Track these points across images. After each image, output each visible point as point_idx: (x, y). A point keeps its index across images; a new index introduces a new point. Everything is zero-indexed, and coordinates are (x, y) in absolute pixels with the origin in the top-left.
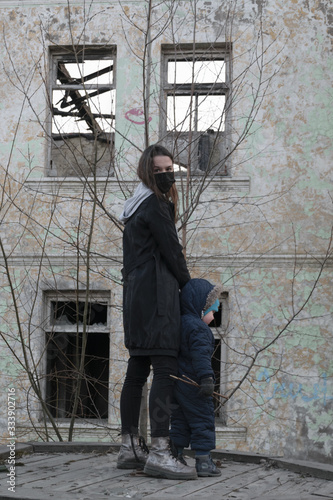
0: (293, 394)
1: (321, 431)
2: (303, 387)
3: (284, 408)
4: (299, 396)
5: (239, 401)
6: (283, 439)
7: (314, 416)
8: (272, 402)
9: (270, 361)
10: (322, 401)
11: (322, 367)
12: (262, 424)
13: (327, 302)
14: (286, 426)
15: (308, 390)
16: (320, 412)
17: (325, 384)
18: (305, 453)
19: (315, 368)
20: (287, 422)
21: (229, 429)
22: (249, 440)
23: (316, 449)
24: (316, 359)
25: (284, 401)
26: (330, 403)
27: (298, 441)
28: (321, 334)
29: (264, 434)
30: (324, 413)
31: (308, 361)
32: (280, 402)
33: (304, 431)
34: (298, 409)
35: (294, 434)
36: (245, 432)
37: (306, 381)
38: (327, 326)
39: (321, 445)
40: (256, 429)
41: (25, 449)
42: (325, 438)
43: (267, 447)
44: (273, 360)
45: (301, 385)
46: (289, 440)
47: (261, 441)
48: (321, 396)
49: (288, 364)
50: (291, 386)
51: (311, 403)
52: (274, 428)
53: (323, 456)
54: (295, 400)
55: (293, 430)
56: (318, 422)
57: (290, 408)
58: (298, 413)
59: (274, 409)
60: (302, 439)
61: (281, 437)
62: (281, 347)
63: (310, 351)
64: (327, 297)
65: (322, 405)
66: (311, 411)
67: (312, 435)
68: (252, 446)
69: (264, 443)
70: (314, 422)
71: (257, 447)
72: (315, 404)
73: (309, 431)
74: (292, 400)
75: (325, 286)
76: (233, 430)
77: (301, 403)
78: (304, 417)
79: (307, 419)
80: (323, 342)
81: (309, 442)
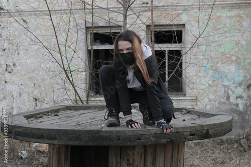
0: (222, 78)
1: (237, 98)
2: (227, 74)
3: (217, 86)
4: (225, 79)
5: (193, 83)
6: (217, 103)
7: (233, 90)
8: (210, 83)
9: (209, 61)
10: (237, 81)
11: (237, 63)
12: (205, 95)
13: (239, 28)
14: (218, 95)
15: (230, 76)
16: (236, 87)
17: (239, 72)
18: (229, 110)
19: (233, 64)
20: (218, 94)
21: (187, 98)
22: (198, 103)
23: (234, 107)
24: (234, 58)
25: (217, 82)
26: (242, 82)
27: (225, 103)
28: (236, 45)
29: (206, 100)
30: (238, 88)
31: (229, 60)
32: (215, 83)
33: (228, 98)
34: (224, 86)
35: (222, 100)
36: (196, 99)
37: (228, 71)
38: (239, 41)
39: (237, 105)
40: (202, 98)
41: (62, 108)
42: (240, 101)
43: (208, 107)
44: (210, 60)
45: (226, 73)
46: (220, 103)
47: (205, 104)
48: (237, 79)
49: (218, 62)
50: (220, 74)
51: (231, 83)
52: (212, 97)
53: (239, 111)
54: (223, 81)
55: (222, 98)
56: (236, 93)
57: (220, 86)
58: (225, 88)
59: (211, 86)
60: (227, 102)
61: (215, 102)
62: (214, 52)
63: (230, 54)
64: (239, 25)
65: (238, 83)
66: (231, 87)
67: (232, 100)
68: (200, 107)
69: (206, 105)
70: (233, 92)
71: (203, 107)
72: (234, 83)
73: (231, 97)
74: (221, 81)
75: (238, 19)
76: (190, 98)
77: (226, 83)
78: (228, 91)
79: (230, 91)
80: (237, 49)
81: (231, 104)
